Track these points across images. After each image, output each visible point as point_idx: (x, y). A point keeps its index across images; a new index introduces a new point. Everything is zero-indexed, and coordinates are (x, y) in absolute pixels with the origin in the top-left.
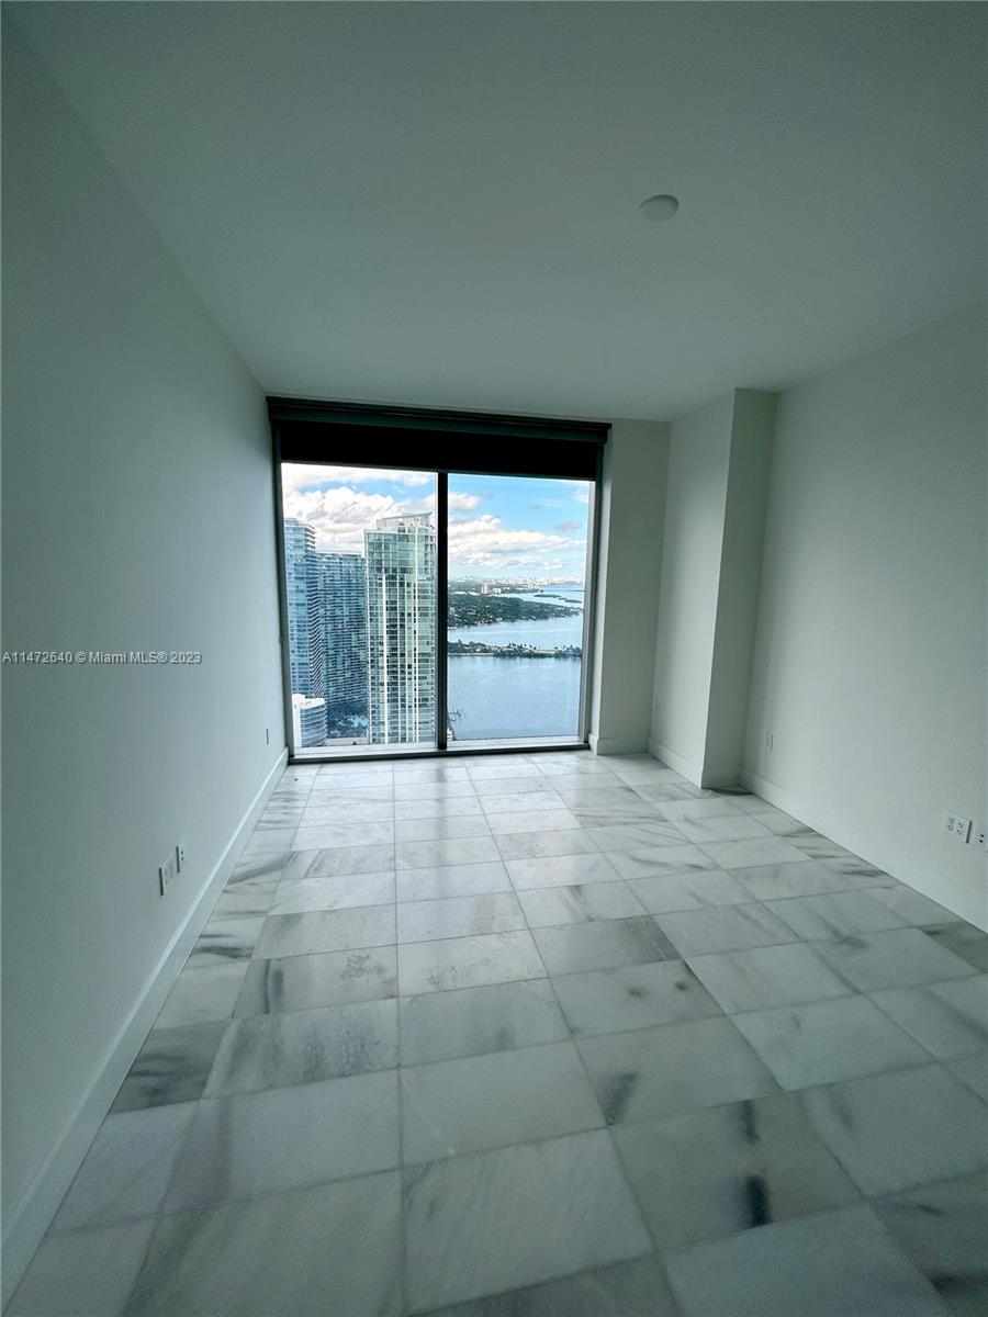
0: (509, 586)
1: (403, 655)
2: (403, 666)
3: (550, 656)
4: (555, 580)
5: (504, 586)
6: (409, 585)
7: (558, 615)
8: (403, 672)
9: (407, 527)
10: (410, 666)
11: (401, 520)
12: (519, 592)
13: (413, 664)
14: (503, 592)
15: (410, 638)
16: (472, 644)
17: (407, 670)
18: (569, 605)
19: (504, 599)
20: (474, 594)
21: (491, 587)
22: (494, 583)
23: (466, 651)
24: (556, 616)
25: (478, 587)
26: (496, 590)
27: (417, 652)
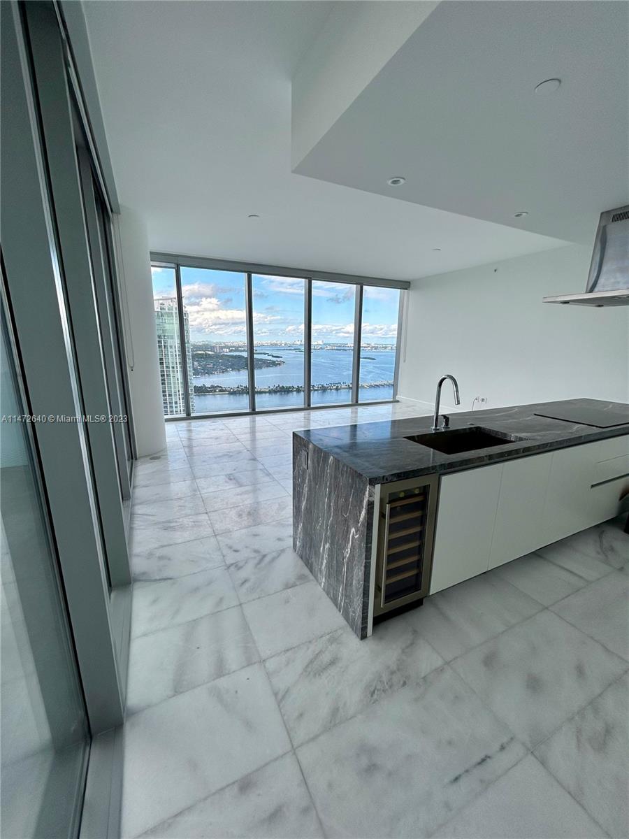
0: (234, 347)
1: (170, 395)
2: (171, 403)
3: (265, 392)
4: (264, 343)
5: (231, 347)
6: (171, 347)
7: (268, 366)
8: (171, 407)
9: (166, 306)
10: (176, 403)
11: (161, 302)
12: (241, 351)
13: (178, 401)
14: (231, 351)
15: (174, 383)
16: (213, 387)
17: (174, 405)
18: (274, 359)
19: (232, 356)
20: (210, 353)
21: (222, 348)
22: (223, 345)
23: (209, 392)
24: (267, 366)
25: (212, 348)
26: (225, 350)
27: (180, 393)
